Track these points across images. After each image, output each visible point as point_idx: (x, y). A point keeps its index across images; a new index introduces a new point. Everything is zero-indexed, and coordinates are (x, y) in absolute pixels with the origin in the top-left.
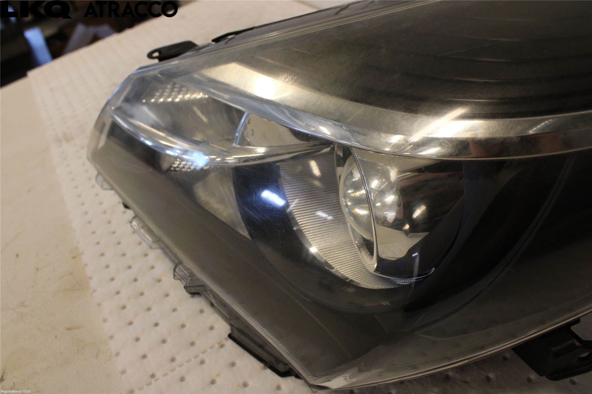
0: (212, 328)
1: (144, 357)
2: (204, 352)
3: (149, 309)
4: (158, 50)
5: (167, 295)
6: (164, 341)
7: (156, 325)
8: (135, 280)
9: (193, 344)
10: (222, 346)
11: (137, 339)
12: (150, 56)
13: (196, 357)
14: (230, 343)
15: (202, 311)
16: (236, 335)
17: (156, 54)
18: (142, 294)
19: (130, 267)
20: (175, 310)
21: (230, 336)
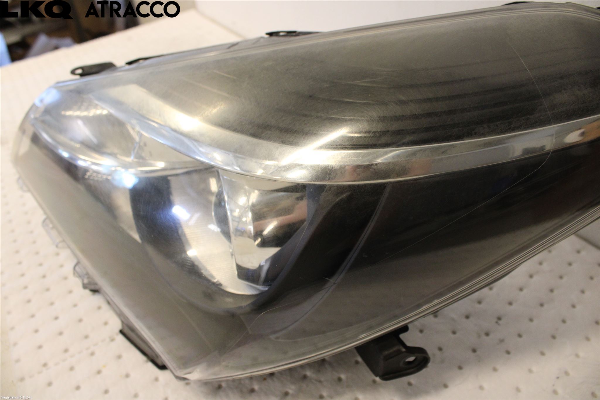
0: (106, 323)
1: (40, 347)
2: (96, 345)
3: (52, 304)
4: (82, 68)
5: (71, 292)
6: (61, 334)
7: (56, 318)
8: (44, 277)
9: (86, 337)
10: (112, 340)
11: (36, 331)
12: (73, 72)
13: (87, 349)
14: (121, 337)
15: (99, 308)
16: (127, 331)
17: (80, 71)
18: (48, 290)
19: (41, 265)
20: (75, 306)
21: (121, 332)
